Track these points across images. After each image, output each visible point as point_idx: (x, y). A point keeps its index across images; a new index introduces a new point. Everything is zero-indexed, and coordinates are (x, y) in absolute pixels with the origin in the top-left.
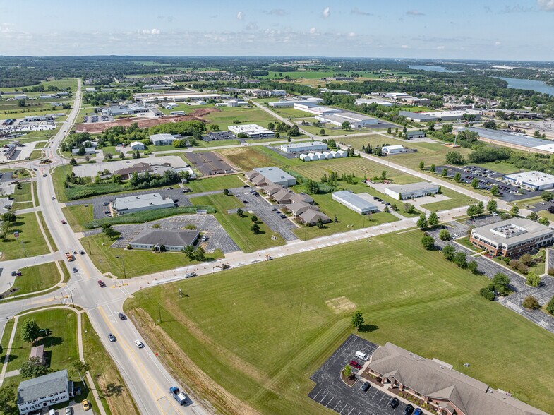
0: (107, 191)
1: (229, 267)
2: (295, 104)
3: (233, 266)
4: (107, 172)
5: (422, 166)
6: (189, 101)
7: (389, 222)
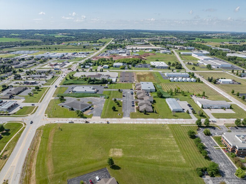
0: (77, 83)
1: (89, 122)
2: (192, 54)
3: (91, 123)
4: (85, 76)
5: (233, 92)
6: (145, 50)
7: (184, 118)
